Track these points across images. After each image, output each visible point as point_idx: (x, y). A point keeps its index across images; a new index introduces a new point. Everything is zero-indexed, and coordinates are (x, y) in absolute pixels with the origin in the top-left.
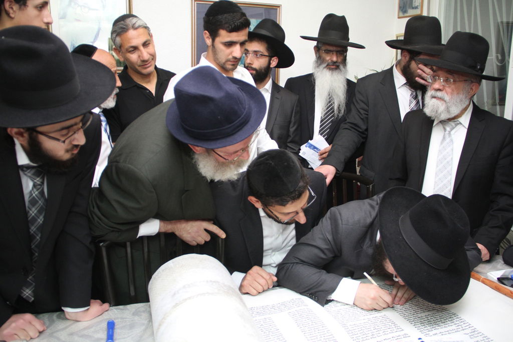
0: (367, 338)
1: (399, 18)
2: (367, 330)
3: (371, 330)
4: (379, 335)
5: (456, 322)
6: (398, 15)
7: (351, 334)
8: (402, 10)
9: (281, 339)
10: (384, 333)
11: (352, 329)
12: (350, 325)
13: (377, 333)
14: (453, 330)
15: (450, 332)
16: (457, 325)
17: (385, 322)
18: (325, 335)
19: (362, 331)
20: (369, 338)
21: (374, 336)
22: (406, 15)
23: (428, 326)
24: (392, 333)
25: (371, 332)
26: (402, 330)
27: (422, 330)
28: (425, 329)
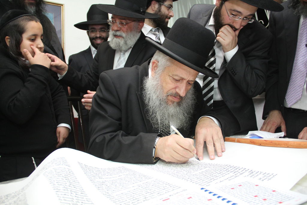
23: (205, 179)
24: (168, 192)
25: (143, 196)
26: (179, 188)
27: (200, 183)
28: (204, 182)
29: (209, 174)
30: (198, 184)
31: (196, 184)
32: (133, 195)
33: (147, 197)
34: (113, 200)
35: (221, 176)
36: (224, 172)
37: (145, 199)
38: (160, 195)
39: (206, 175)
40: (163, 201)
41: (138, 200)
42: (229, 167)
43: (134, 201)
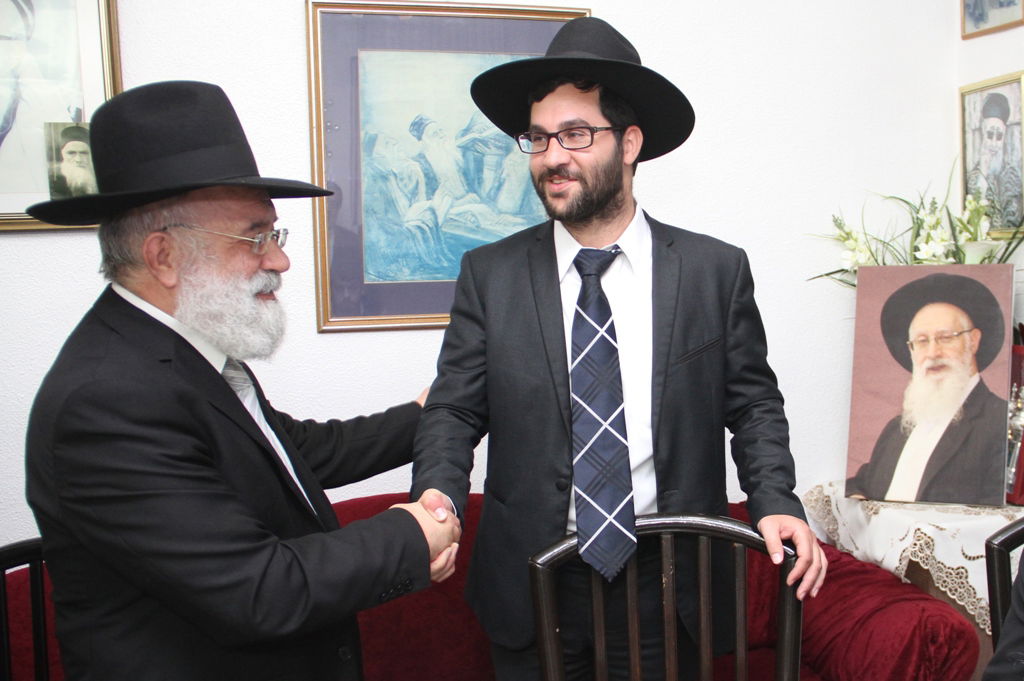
1: (965, 37)
6: (963, 29)
8: (972, 15)
22: (984, 26)
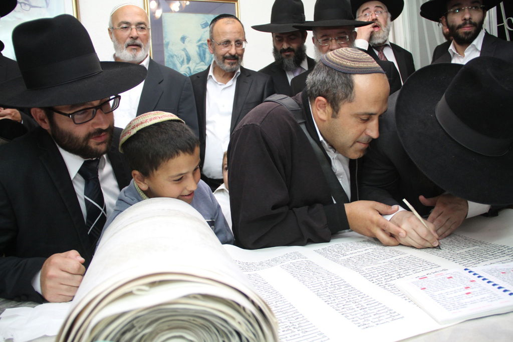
0: (392, 278)
2: (390, 271)
3: (395, 271)
4: (408, 274)
5: (508, 253)
7: (370, 277)
9: (271, 291)
10: (414, 272)
11: (370, 272)
12: (366, 269)
13: (404, 272)
14: (506, 260)
15: (503, 262)
16: (510, 255)
17: (412, 262)
18: (333, 281)
19: (384, 273)
20: (395, 278)
21: (401, 276)
23: (471, 260)
24: (425, 270)
25: (397, 272)
26: (439, 266)
27: (465, 264)
28: (469, 262)
29: (478, 254)
30: (462, 265)
31: (460, 264)
32: (385, 270)
33: (401, 273)
34: (363, 274)
35: (493, 258)
36: (499, 254)
37: (399, 276)
38: (416, 272)
39: (473, 255)
40: (420, 279)
41: (390, 276)
42: (506, 248)
43: (386, 278)
